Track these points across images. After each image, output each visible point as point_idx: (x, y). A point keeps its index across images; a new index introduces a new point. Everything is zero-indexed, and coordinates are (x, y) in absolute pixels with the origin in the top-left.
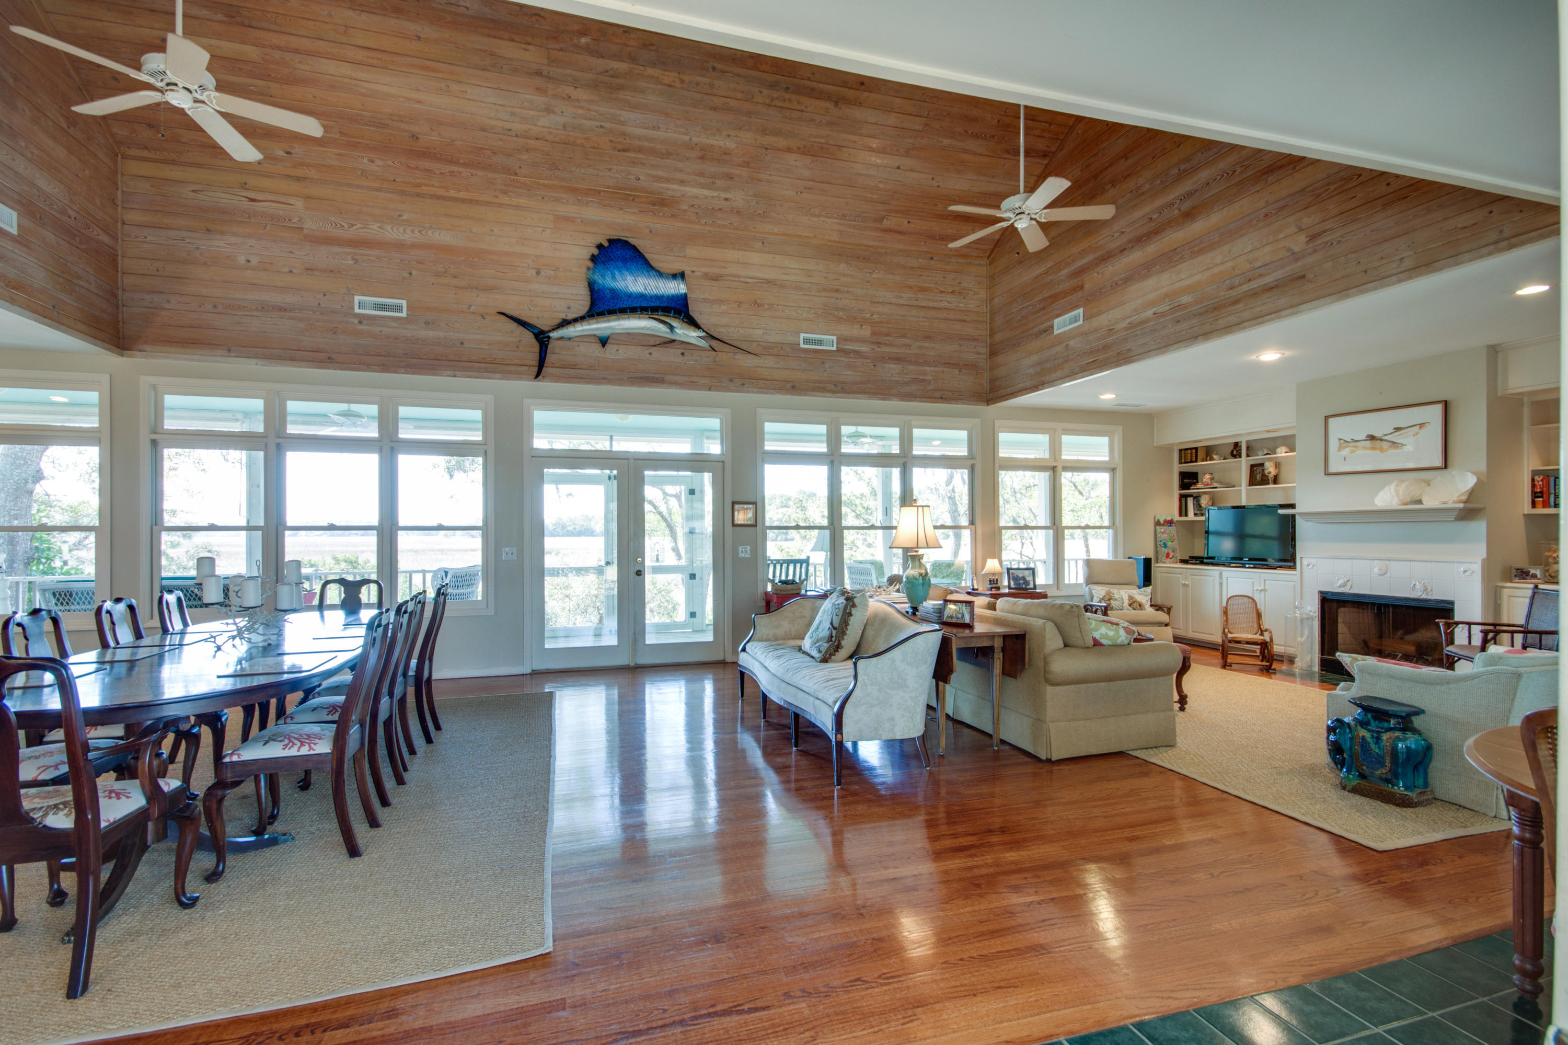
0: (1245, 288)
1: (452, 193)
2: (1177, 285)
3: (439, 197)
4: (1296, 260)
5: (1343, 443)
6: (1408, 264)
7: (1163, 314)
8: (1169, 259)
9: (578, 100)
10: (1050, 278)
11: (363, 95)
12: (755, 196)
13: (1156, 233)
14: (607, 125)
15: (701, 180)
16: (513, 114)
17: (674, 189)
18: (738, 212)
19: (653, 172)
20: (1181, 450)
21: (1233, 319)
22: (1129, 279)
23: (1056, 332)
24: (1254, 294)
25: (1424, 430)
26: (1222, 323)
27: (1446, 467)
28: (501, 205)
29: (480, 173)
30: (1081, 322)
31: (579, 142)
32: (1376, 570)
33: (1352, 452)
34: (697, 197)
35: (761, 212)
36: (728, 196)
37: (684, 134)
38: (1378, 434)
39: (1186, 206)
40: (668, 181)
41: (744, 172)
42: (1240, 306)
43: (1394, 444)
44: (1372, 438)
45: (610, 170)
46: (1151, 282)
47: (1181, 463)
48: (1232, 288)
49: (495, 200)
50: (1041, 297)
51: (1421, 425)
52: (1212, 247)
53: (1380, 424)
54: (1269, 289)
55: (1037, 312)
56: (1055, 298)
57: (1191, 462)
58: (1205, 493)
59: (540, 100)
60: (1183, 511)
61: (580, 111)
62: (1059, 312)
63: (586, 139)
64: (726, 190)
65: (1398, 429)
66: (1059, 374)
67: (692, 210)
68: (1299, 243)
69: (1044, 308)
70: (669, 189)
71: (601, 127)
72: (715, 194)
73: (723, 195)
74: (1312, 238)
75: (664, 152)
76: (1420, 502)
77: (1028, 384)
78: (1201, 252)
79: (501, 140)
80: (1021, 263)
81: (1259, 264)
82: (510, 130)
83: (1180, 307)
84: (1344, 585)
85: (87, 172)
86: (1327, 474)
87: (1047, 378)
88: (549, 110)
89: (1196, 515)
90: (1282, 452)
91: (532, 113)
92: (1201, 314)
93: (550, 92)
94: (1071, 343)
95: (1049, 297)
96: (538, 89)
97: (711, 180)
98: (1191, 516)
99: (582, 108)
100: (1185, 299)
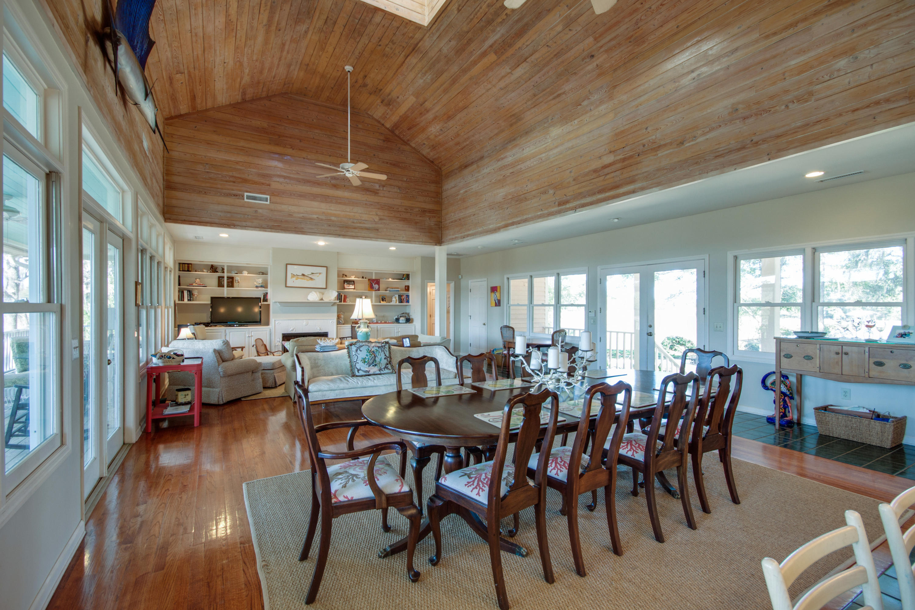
0: (359, 225)
2: (329, 211)
4: (376, 224)
5: (293, 276)
6: (404, 239)
7: (322, 220)
8: (325, 199)
10: (239, 167)
13: (318, 184)
20: (180, 264)
21: (354, 234)
22: (303, 196)
23: (246, 200)
24: (362, 228)
25: (321, 275)
26: (349, 234)
27: (326, 288)
30: (268, 203)
32: (304, 324)
33: (296, 279)
38: (306, 274)
39: (333, 182)
42: (356, 230)
43: (311, 279)
44: (303, 275)
46: (315, 204)
47: (180, 270)
48: (353, 223)
50: (231, 174)
51: (320, 273)
52: (345, 204)
53: (307, 271)
54: (368, 229)
55: (227, 181)
56: (245, 181)
57: (188, 271)
58: (196, 289)
60: (181, 298)
62: (248, 190)
65: (313, 273)
66: (249, 224)
68: (377, 219)
69: (234, 182)
74: (381, 219)
76: (322, 299)
77: (217, 221)
78: (340, 203)
80: (208, 144)
81: (363, 219)
83: (330, 220)
84: (292, 330)
86: (286, 287)
87: (237, 223)
89: (188, 300)
90: (245, 273)
92: (340, 227)
94: (260, 211)
95: (240, 178)
98: (186, 301)
100: (333, 218)
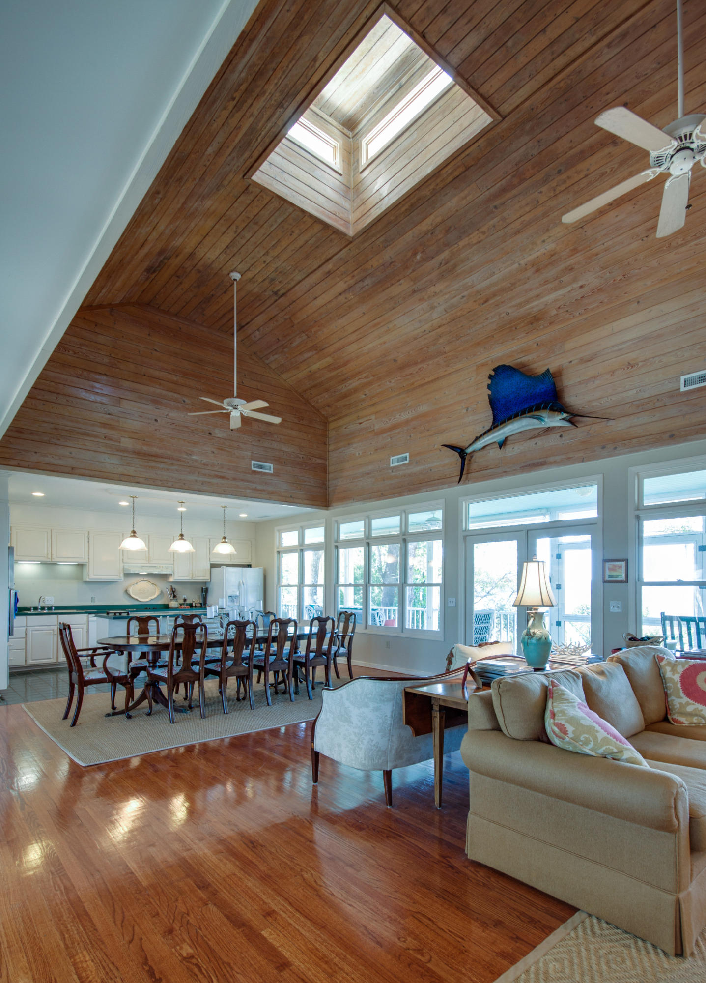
1: (427, 380)
3: (422, 385)
9: (441, 291)
11: (367, 353)
12: (603, 268)
14: (465, 293)
15: (550, 286)
16: (420, 321)
17: (536, 305)
18: (600, 290)
19: (514, 303)
28: (450, 374)
29: (431, 362)
31: (459, 314)
34: (556, 300)
35: (621, 277)
36: (580, 284)
37: (512, 264)
40: (527, 302)
41: (578, 258)
45: (487, 319)
49: (445, 373)
59: (425, 305)
61: (447, 296)
63: (461, 310)
64: (575, 280)
67: (561, 311)
70: (532, 308)
71: (463, 297)
72: (569, 289)
73: (576, 285)
75: (510, 285)
79: (425, 339)
82: (425, 331)
85: (309, 436)
88: (433, 308)
91: (427, 315)
93: (426, 297)
96: (419, 300)
97: (557, 281)
99: (445, 294)
